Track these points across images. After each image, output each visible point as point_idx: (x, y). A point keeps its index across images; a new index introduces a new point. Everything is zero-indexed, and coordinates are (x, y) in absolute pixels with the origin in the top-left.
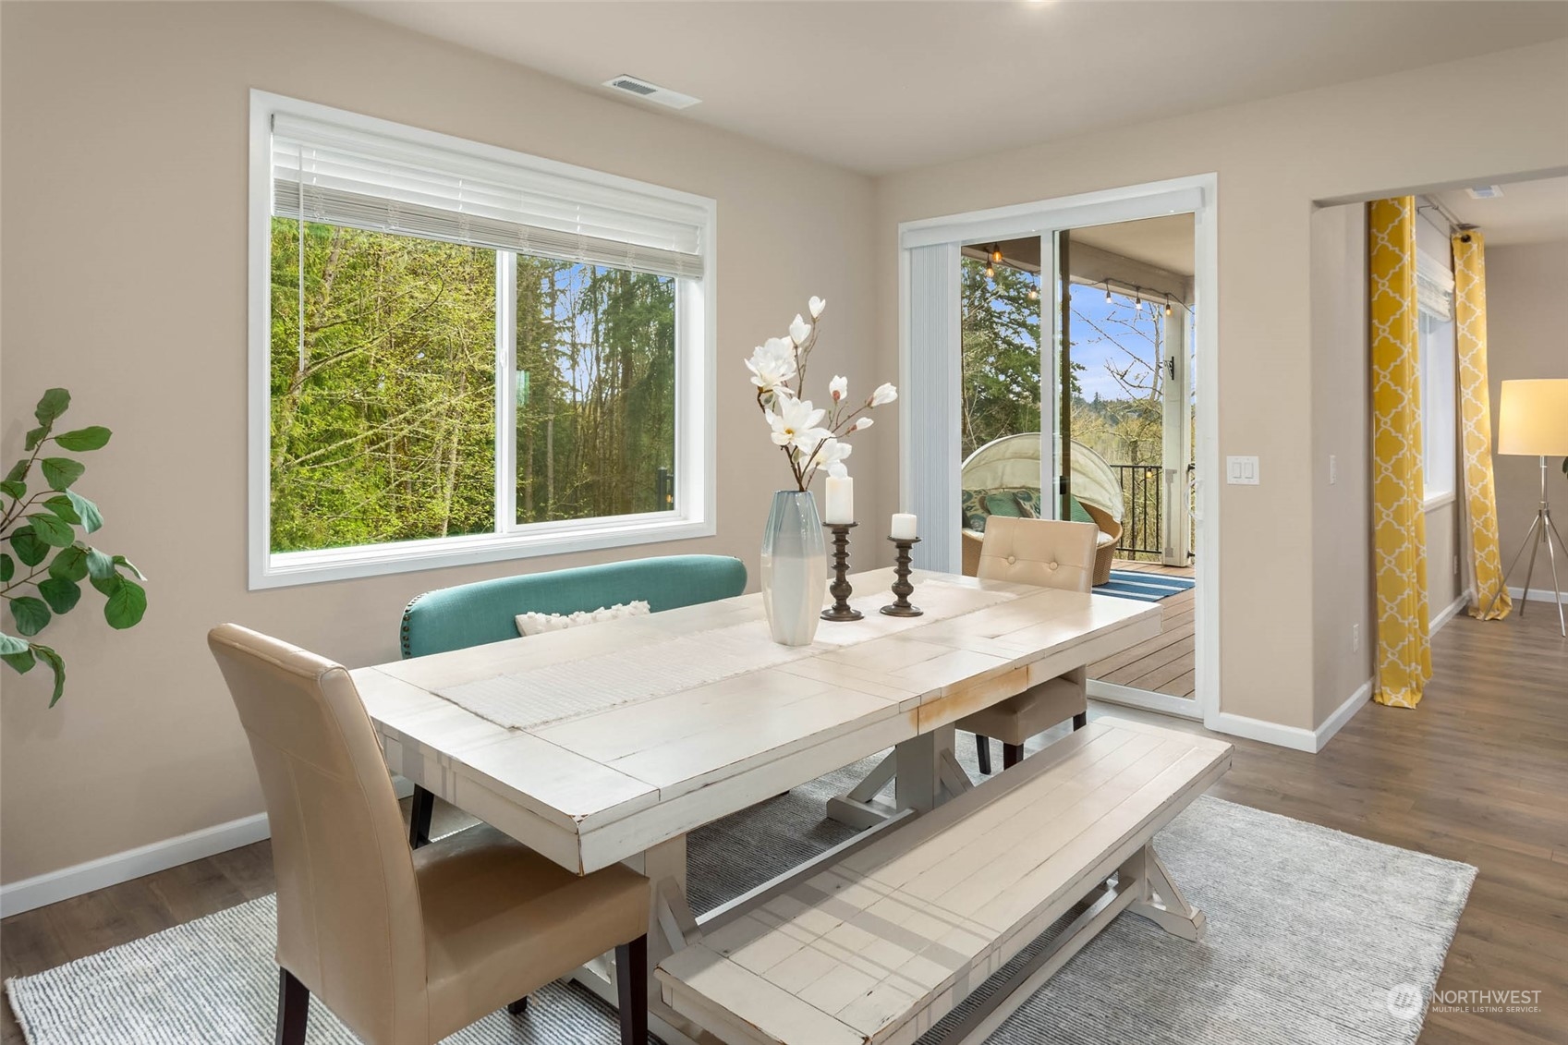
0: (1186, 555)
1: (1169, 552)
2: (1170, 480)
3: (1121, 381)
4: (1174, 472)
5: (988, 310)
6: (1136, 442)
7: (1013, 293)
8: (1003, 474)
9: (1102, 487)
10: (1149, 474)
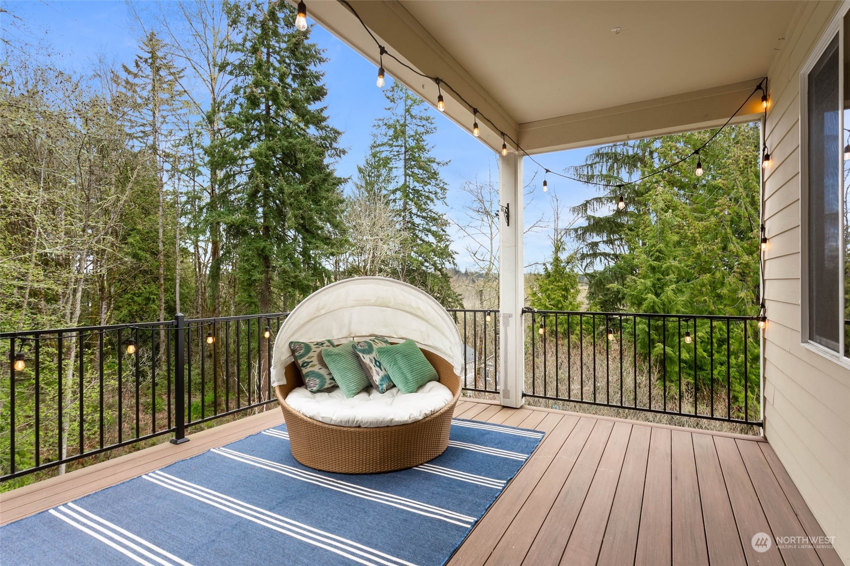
0: (521, 395)
1: (507, 394)
2: (506, 324)
3: (474, 257)
4: (510, 316)
5: (413, 224)
6: (482, 291)
7: (424, 214)
8: (350, 323)
9: (443, 334)
10: (488, 318)
